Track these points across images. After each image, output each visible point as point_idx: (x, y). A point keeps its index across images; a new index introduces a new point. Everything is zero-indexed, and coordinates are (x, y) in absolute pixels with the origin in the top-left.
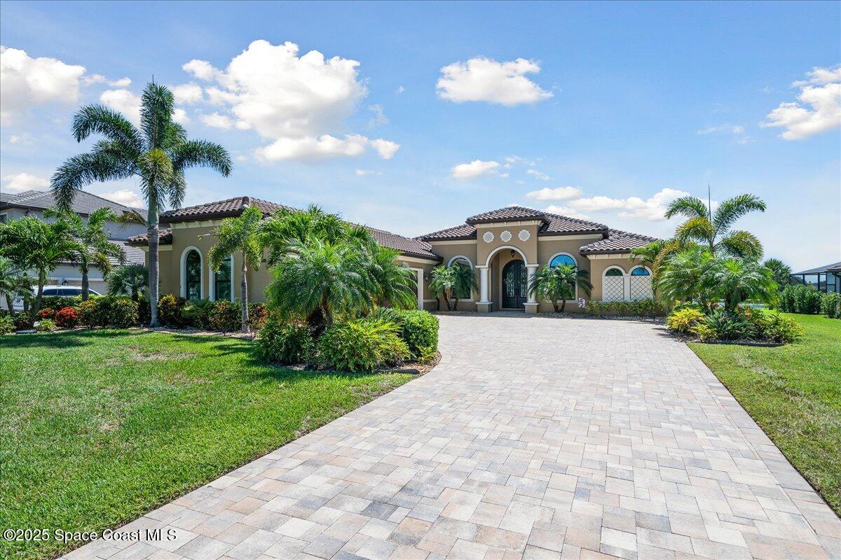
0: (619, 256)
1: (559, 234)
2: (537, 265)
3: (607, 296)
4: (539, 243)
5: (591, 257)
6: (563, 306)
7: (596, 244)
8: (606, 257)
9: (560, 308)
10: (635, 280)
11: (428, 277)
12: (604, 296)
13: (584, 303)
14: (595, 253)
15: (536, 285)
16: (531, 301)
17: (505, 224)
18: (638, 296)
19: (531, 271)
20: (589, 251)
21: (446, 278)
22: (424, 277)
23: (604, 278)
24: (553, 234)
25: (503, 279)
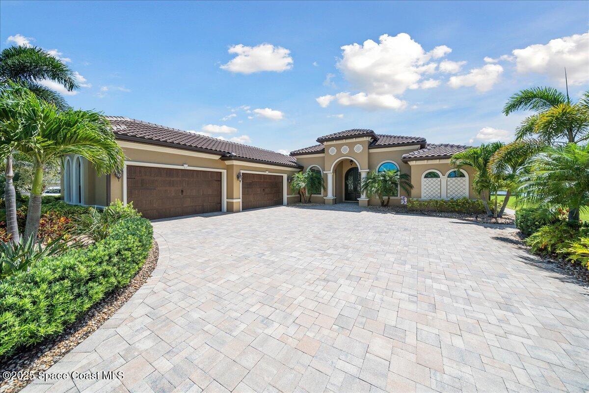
0: (437, 162)
1: (385, 146)
2: (368, 170)
3: (425, 195)
4: (369, 154)
5: (411, 163)
6: (388, 201)
7: (416, 153)
8: (425, 162)
9: (385, 203)
10: (451, 181)
11: (290, 179)
12: (423, 195)
13: (406, 200)
14: (416, 159)
15: (367, 185)
16: (363, 198)
17: (344, 141)
18: (454, 195)
19: (363, 175)
20: (410, 158)
21: (301, 181)
22: (288, 180)
23: (423, 179)
24: (380, 146)
25: (345, 181)
